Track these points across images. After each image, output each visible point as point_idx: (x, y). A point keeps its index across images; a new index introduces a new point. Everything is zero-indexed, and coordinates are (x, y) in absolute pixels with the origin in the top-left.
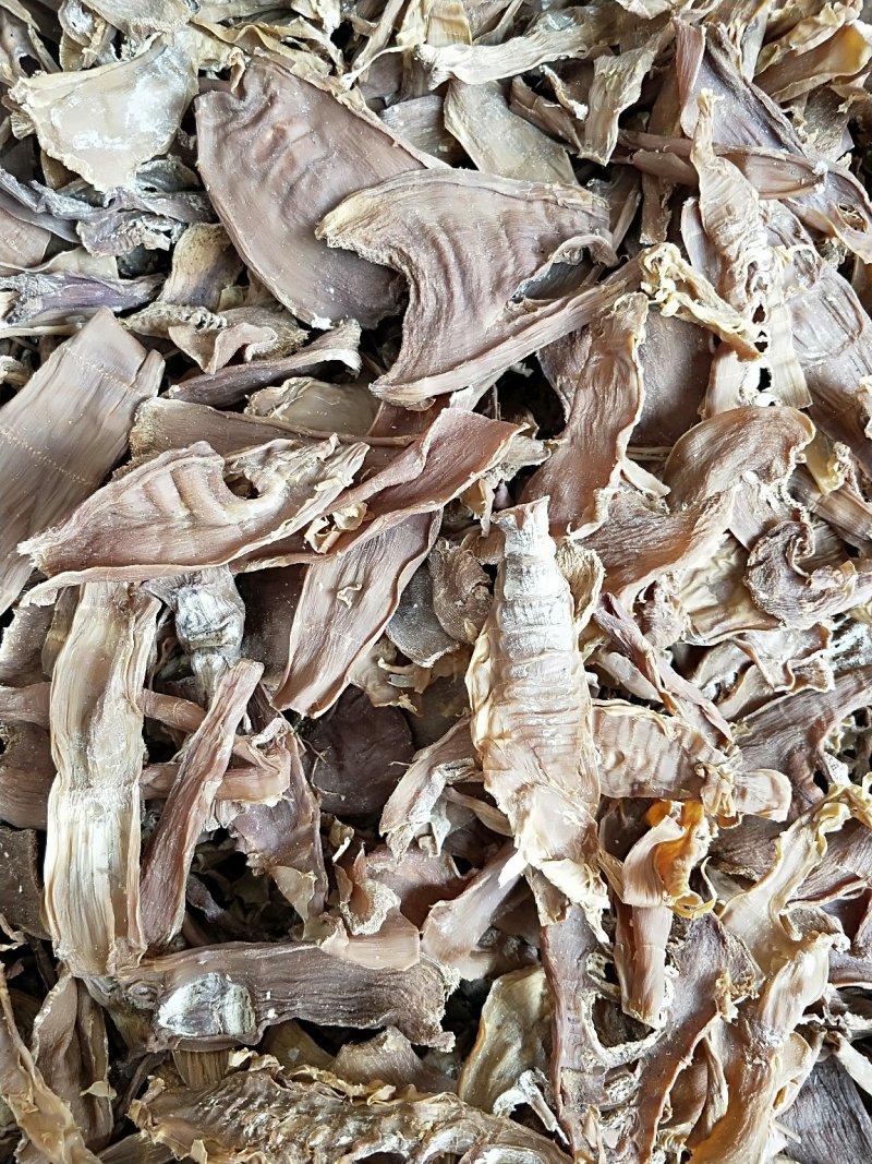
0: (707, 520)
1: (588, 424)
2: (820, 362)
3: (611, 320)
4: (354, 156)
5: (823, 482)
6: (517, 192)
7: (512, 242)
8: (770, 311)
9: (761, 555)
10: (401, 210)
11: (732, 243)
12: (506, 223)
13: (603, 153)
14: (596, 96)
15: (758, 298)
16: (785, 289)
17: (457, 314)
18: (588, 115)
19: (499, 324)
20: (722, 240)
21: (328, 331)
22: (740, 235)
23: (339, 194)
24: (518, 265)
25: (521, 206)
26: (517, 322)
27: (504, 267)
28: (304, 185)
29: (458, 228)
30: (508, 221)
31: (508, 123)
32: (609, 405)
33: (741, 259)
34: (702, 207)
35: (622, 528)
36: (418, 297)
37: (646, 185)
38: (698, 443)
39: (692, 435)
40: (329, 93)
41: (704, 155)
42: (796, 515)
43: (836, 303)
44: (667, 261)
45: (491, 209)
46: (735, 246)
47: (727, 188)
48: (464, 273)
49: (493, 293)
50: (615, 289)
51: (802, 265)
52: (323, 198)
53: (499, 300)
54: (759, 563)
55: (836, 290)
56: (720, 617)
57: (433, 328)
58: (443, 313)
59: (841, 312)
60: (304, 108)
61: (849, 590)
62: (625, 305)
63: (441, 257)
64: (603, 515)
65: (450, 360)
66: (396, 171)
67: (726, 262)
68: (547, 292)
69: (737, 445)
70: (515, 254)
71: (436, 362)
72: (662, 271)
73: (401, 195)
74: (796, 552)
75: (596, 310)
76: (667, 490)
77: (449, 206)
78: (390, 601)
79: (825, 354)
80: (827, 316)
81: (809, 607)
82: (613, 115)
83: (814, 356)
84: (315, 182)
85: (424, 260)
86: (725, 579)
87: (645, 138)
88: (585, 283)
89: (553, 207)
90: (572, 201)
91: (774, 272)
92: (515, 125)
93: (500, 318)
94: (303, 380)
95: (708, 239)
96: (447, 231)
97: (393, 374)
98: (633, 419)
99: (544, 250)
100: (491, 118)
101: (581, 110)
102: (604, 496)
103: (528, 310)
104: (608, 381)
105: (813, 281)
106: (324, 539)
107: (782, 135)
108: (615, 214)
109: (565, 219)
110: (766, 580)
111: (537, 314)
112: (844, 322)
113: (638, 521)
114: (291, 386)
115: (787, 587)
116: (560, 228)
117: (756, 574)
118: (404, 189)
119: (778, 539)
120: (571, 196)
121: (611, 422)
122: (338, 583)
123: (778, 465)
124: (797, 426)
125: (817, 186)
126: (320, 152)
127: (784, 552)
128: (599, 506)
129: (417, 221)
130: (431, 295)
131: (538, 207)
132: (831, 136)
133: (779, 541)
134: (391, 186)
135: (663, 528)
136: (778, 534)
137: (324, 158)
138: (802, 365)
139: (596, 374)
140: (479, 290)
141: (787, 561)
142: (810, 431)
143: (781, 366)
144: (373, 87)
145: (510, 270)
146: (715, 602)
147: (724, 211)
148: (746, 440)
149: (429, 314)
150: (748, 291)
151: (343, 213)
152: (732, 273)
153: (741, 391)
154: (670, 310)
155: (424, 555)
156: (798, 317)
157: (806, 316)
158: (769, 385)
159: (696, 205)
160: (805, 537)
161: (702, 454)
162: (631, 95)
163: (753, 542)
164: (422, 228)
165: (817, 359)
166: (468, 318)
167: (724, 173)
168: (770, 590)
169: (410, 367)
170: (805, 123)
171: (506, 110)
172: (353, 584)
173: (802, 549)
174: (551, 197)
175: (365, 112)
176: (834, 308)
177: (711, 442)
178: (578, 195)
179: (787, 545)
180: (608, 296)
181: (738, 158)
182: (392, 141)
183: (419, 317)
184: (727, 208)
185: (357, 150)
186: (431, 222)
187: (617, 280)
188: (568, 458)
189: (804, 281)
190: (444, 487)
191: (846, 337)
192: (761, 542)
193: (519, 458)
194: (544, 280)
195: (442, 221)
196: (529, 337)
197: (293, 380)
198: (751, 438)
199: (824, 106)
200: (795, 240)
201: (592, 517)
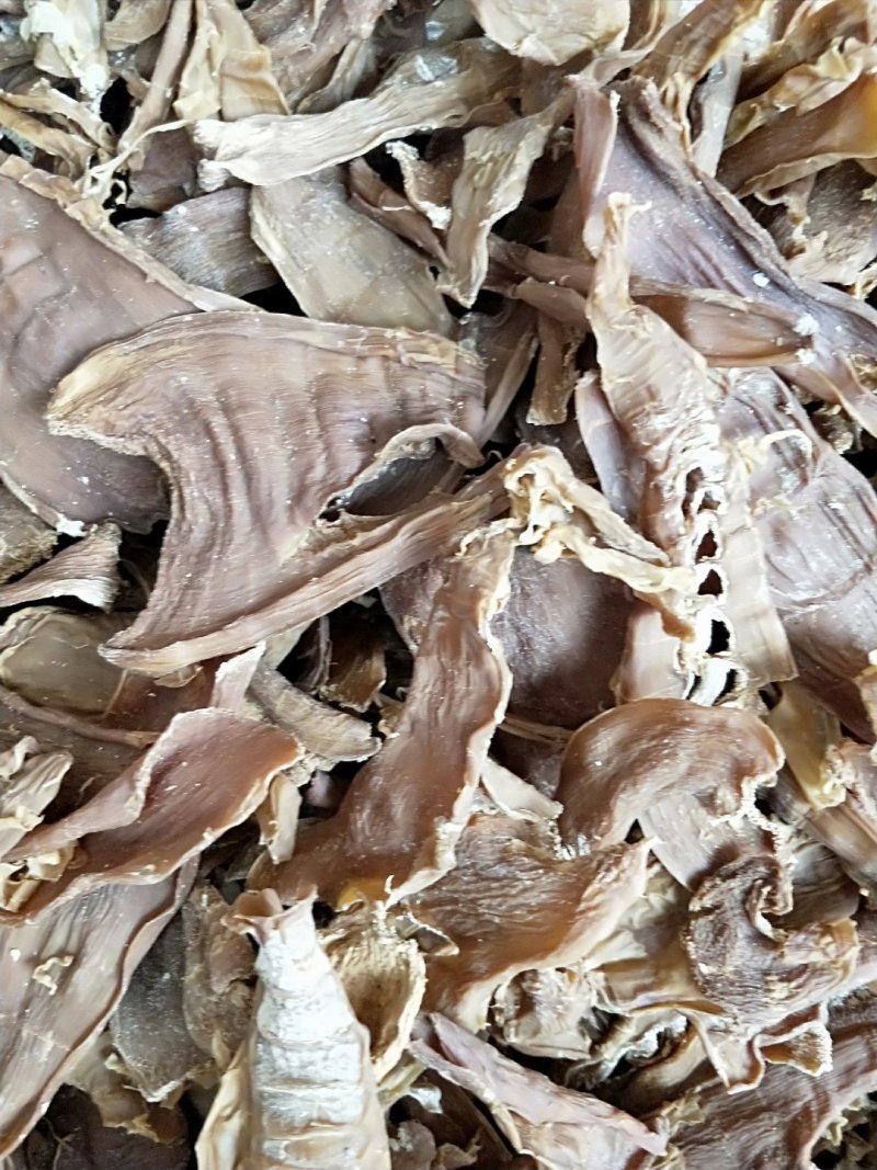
0: (600, 891)
1: (433, 709)
2: (813, 608)
3: (458, 564)
4: (97, 293)
5: (812, 792)
6: (341, 344)
7: (324, 428)
8: (724, 540)
9: (708, 902)
10: (160, 376)
11: (656, 442)
12: (319, 396)
13: (465, 290)
14: (461, 193)
15: (703, 522)
16: (752, 503)
17: (238, 539)
18: (450, 224)
19: (302, 554)
20: (641, 436)
21: (79, 539)
22: (670, 430)
23: (82, 347)
24: (332, 465)
25: (348, 366)
26: (326, 553)
27: (310, 468)
28: (30, 335)
29: (243, 407)
30: (323, 392)
31: (346, 226)
32: (461, 686)
33: (672, 469)
34: (607, 387)
35: (479, 877)
36: (182, 509)
37: (543, 329)
38: (603, 744)
39: (593, 731)
40: (54, 201)
41: (607, 306)
42: (767, 840)
43: (843, 512)
44: (542, 483)
45: (297, 372)
46: (663, 447)
47: (646, 360)
48: (249, 477)
49: (291, 509)
50: (473, 508)
51: (789, 454)
52: (60, 351)
53: (300, 521)
54: (706, 911)
55: (844, 492)
56: (647, 981)
57: (202, 559)
58: (219, 535)
59: (852, 526)
60: (30, 223)
61: (846, 968)
62: (478, 543)
63: (216, 450)
64: (447, 859)
65: (223, 610)
66: (157, 315)
67: (651, 471)
68: (378, 503)
69: (659, 759)
70: (328, 447)
71: (200, 614)
72: (535, 495)
73: (163, 353)
74: (761, 904)
75: (443, 540)
76: (558, 809)
77: (233, 369)
78: (112, 986)
79: (823, 592)
80: (830, 532)
81: (780, 990)
82: (477, 231)
83: (803, 596)
84: (45, 332)
85: (188, 457)
86: (658, 922)
87: (536, 260)
88: (437, 490)
89: (395, 366)
90: (424, 358)
91: (730, 484)
92: (358, 230)
93: (304, 544)
94: (38, 611)
95: (622, 432)
96: (227, 410)
97: (138, 628)
98: (491, 717)
99: (374, 439)
100: (318, 221)
101: (439, 216)
102: (449, 832)
103: (348, 533)
104: (456, 654)
105: (804, 480)
106: (16, 888)
107: (756, 255)
108: (493, 374)
109: (413, 389)
110: (715, 941)
111: (356, 542)
112: (857, 541)
113: (501, 870)
114: (19, 623)
115: (748, 953)
116: (404, 401)
117: (701, 927)
118: (170, 343)
119: (733, 883)
120: (423, 351)
121: (463, 713)
122: (42, 947)
123: (726, 795)
124: (754, 746)
125: (801, 352)
126: (53, 287)
127: (744, 902)
128: (440, 848)
129: (184, 394)
130: (202, 508)
131: (373, 367)
132: (852, 235)
133: (737, 885)
134: (146, 340)
135: (534, 890)
136: (733, 875)
137: (58, 296)
138: (781, 614)
139: (441, 638)
140: (271, 504)
141: (748, 916)
142: (774, 755)
143: (746, 619)
144: (156, 174)
145: (319, 472)
146: (642, 954)
147: (644, 394)
148: (673, 755)
149: (198, 536)
150: (686, 511)
151: (83, 379)
152: (658, 488)
153: (680, 655)
154: (549, 554)
155: (171, 911)
156: (779, 534)
157: (793, 534)
158: (725, 647)
159: (598, 383)
160: (775, 888)
161: (608, 762)
162: (508, 197)
163: (697, 881)
164: (191, 403)
165: (809, 603)
166: (254, 544)
167: (642, 335)
168: (720, 958)
169: (165, 617)
170: (808, 220)
171: (343, 207)
172: (61, 954)
173: (771, 902)
174: (390, 353)
175: (104, 233)
176: (841, 519)
177: (624, 745)
178: (434, 348)
179: (748, 892)
180: (461, 522)
181: (669, 307)
182: (144, 275)
183: (184, 539)
184: (649, 389)
185: (103, 285)
186: (207, 397)
187: (476, 496)
188: (404, 755)
189: (790, 480)
190: (177, 836)
191: (859, 564)
192: (707, 884)
193: (335, 748)
194: (383, 476)
195: (222, 391)
196: (342, 580)
197: (27, 611)
198: (681, 754)
199: (842, 187)
200: (779, 417)
201: (431, 860)
